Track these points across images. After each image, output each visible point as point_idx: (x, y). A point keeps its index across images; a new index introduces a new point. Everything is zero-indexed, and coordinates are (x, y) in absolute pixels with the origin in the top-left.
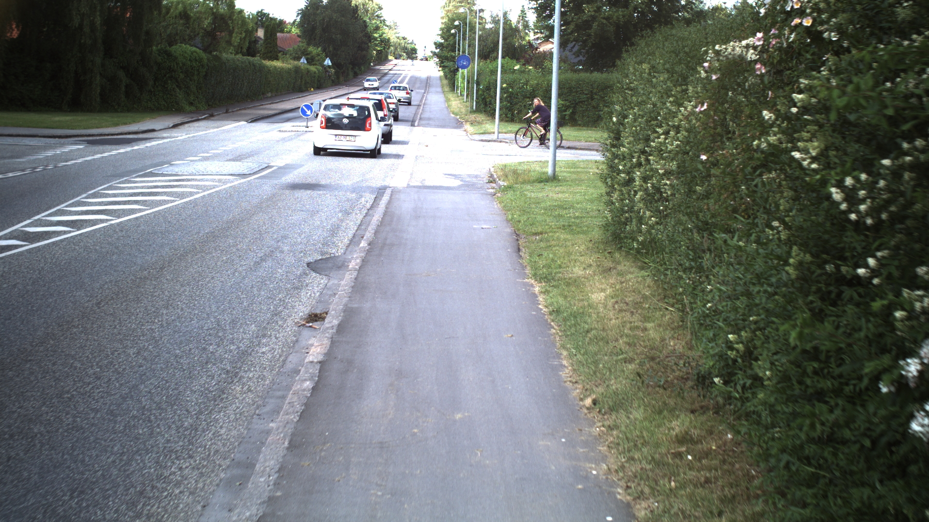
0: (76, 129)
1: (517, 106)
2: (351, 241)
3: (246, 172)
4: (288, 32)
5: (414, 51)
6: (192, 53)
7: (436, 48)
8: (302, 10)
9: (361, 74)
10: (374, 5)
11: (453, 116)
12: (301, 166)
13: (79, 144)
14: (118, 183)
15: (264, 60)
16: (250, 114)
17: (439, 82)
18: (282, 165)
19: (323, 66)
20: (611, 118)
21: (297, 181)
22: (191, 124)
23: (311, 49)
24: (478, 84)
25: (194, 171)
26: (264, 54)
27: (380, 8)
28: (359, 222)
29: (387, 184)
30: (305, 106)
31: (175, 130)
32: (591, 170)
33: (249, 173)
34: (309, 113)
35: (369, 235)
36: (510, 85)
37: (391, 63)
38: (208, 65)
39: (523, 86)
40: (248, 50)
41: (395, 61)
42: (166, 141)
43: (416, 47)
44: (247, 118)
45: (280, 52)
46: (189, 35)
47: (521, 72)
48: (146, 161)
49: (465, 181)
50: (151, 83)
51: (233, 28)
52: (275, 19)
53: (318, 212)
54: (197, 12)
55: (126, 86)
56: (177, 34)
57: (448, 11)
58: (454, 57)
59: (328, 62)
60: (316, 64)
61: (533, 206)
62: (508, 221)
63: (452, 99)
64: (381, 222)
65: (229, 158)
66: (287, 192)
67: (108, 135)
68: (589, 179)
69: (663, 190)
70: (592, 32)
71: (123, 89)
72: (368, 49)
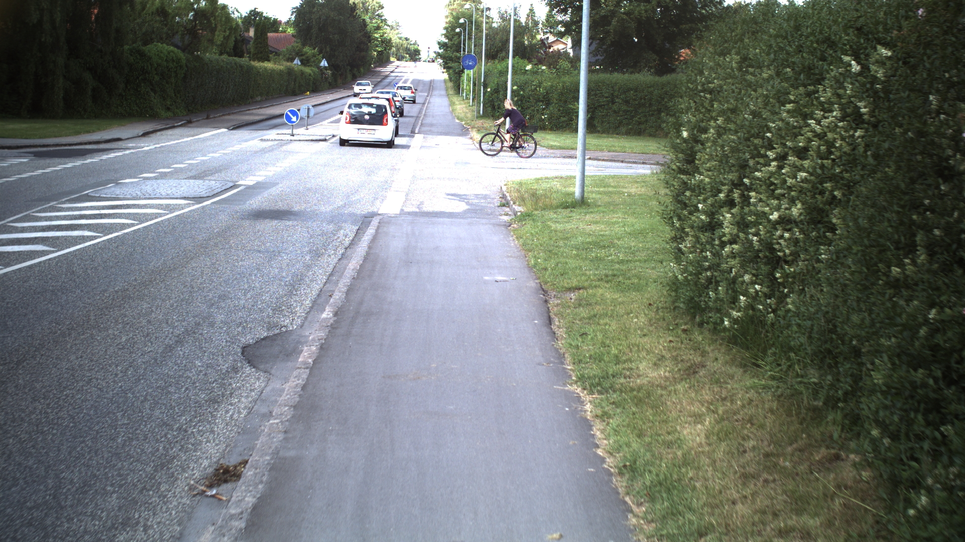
0: (30, 138)
1: (529, 111)
2: (314, 302)
3: (203, 194)
4: (282, 32)
5: (417, 52)
6: (169, 53)
7: (440, 48)
8: (296, 8)
9: (360, 76)
10: (374, 3)
11: (457, 121)
12: (275, 184)
13: (24, 157)
14: (37, 212)
15: (254, 60)
16: (233, 120)
17: (443, 84)
18: (251, 183)
19: (319, 67)
20: (679, 132)
21: (266, 206)
23: (306, 49)
24: (485, 86)
25: (139, 193)
26: (254, 55)
27: (381, 7)
28: (330, 269)
29: (376, 210)
30: (290, 111)
31: (143, 139)
32: (625, 190)
33: (207, 195)
34: (294, 119)
35: (338, 296)
36: (521, 87)
37: (393, 64)
38: (186, 66)
39: (536, 89)
40: (232, 50)
41: (397, 63)
42: (127, 152)
43: (419, 48)
44: (229, 124)
45: (272, 52)
46: (167, 34)
47: (534, 72)
48: (90, 179)
49: (472, 204)
50: (122, 86)
51: (216, 25)
52: (267, 19)
53: (279, 252)
54: (176, 8)
55: (93, 90)
56: (153, 32)
57: (453, 10)
58: (459, 58)
59: (324, 63)
60: (311, 66)
61: (561, 243)
62: (531, 268)
63: (457, 103)
64: (359, 273)
65: (190, 174)
66: (247, 223)
67: (65, 145)
68: (624, 203)
69: (777, 247)
70: (611, 28)
71: (90, 92)
72: (367, 49)
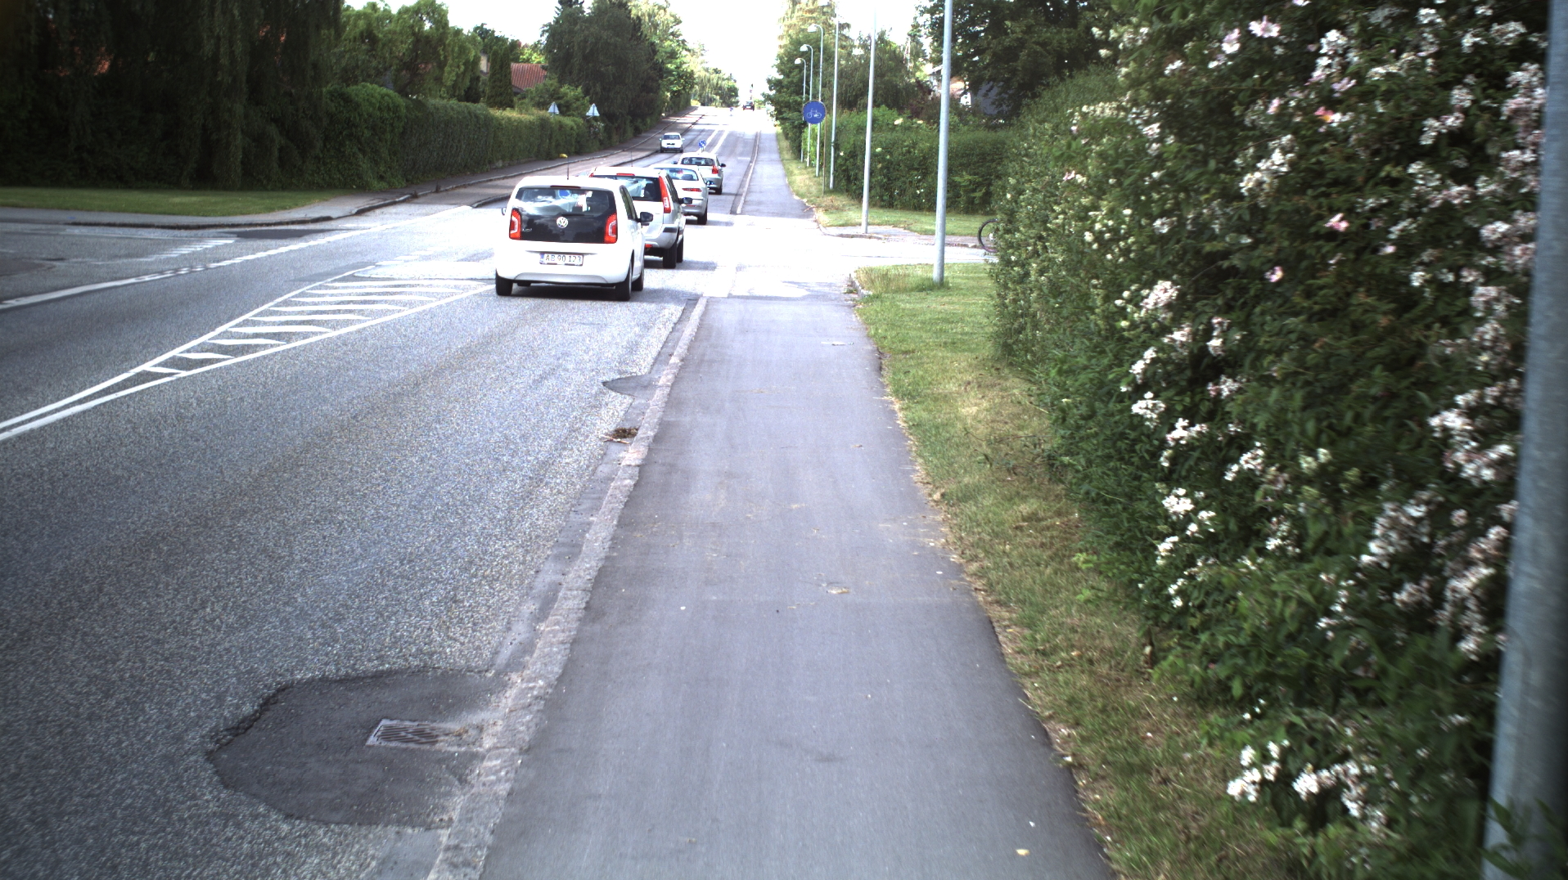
1: (899, 183)
2: (656, 360)
4: (526, 61)
5: (733, 92)
6: (383, 97)
7: (771, 89)
8: (550, 25)
9: (646, 131)
10: (668, 16)
11: (797, 198)
13: (226, 238)
15: (492, 107)
16: (473, 195)
17: (774, 144)
19: (585, 117)
22: (385, 210)
23: (565, 89)
24: (837, 149)
25: (414, 274)
26: (491, 99)
27: (678, 22)
28: (663, 339)
29: (699, 293)
31: (362, 218)
35: (681, 349)
36: (888, 149)
37: (695, 112)
38: (406, 117)
39: (909, 152)
40: (466, 92)
41: (702, 110)
42: (353, 233)
43: (737, 85)
44: (472, 200)
45: (516, 94)
46: (376, 68)
47: (905, 128)
48: (338, 260)
49: (813, 291)
50: (319, 144)
51: (445, 57)
52: (502, 40)
54: (389, 32)
55: (281, 150)
56: (357, 66)
57: (790, 27)
58: (800, 104)
59: (593, 111)
60: (573, 115)
62: (869, 337)
63: (796, 172)
64: (696, 337)
67: (261, 225)
70: (1019, 65)
71: (276, 153)
72: (657, 90)
